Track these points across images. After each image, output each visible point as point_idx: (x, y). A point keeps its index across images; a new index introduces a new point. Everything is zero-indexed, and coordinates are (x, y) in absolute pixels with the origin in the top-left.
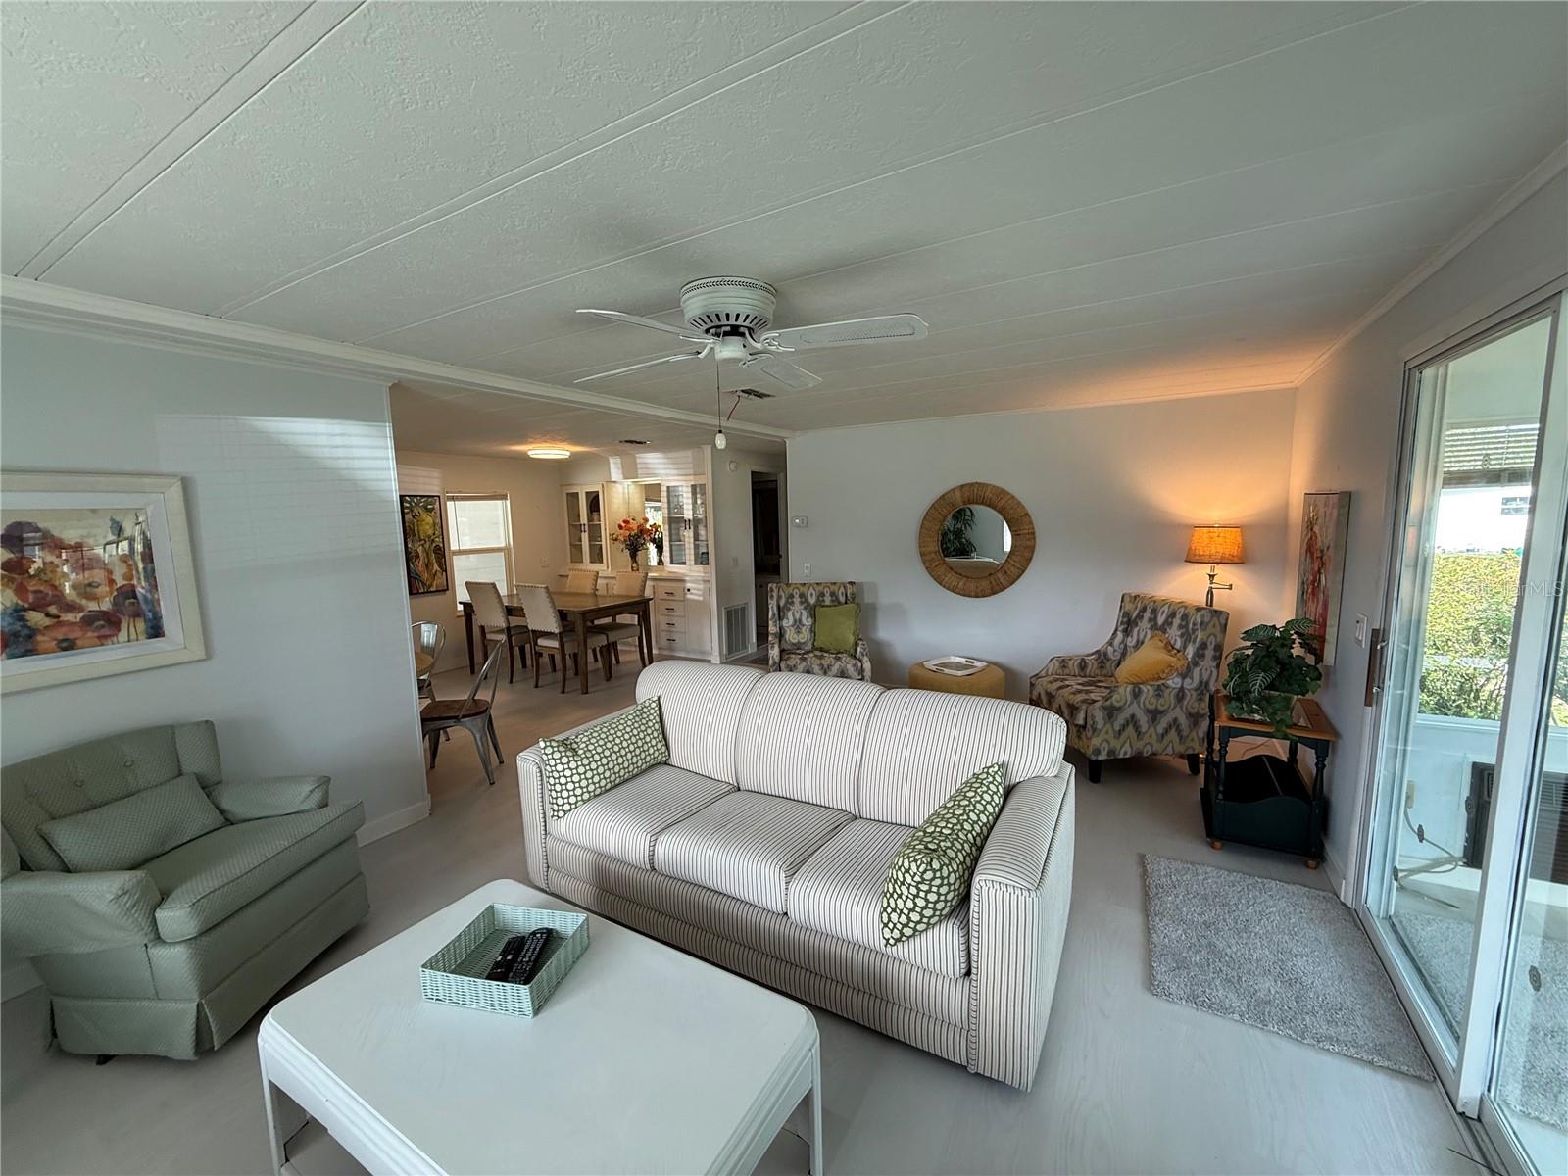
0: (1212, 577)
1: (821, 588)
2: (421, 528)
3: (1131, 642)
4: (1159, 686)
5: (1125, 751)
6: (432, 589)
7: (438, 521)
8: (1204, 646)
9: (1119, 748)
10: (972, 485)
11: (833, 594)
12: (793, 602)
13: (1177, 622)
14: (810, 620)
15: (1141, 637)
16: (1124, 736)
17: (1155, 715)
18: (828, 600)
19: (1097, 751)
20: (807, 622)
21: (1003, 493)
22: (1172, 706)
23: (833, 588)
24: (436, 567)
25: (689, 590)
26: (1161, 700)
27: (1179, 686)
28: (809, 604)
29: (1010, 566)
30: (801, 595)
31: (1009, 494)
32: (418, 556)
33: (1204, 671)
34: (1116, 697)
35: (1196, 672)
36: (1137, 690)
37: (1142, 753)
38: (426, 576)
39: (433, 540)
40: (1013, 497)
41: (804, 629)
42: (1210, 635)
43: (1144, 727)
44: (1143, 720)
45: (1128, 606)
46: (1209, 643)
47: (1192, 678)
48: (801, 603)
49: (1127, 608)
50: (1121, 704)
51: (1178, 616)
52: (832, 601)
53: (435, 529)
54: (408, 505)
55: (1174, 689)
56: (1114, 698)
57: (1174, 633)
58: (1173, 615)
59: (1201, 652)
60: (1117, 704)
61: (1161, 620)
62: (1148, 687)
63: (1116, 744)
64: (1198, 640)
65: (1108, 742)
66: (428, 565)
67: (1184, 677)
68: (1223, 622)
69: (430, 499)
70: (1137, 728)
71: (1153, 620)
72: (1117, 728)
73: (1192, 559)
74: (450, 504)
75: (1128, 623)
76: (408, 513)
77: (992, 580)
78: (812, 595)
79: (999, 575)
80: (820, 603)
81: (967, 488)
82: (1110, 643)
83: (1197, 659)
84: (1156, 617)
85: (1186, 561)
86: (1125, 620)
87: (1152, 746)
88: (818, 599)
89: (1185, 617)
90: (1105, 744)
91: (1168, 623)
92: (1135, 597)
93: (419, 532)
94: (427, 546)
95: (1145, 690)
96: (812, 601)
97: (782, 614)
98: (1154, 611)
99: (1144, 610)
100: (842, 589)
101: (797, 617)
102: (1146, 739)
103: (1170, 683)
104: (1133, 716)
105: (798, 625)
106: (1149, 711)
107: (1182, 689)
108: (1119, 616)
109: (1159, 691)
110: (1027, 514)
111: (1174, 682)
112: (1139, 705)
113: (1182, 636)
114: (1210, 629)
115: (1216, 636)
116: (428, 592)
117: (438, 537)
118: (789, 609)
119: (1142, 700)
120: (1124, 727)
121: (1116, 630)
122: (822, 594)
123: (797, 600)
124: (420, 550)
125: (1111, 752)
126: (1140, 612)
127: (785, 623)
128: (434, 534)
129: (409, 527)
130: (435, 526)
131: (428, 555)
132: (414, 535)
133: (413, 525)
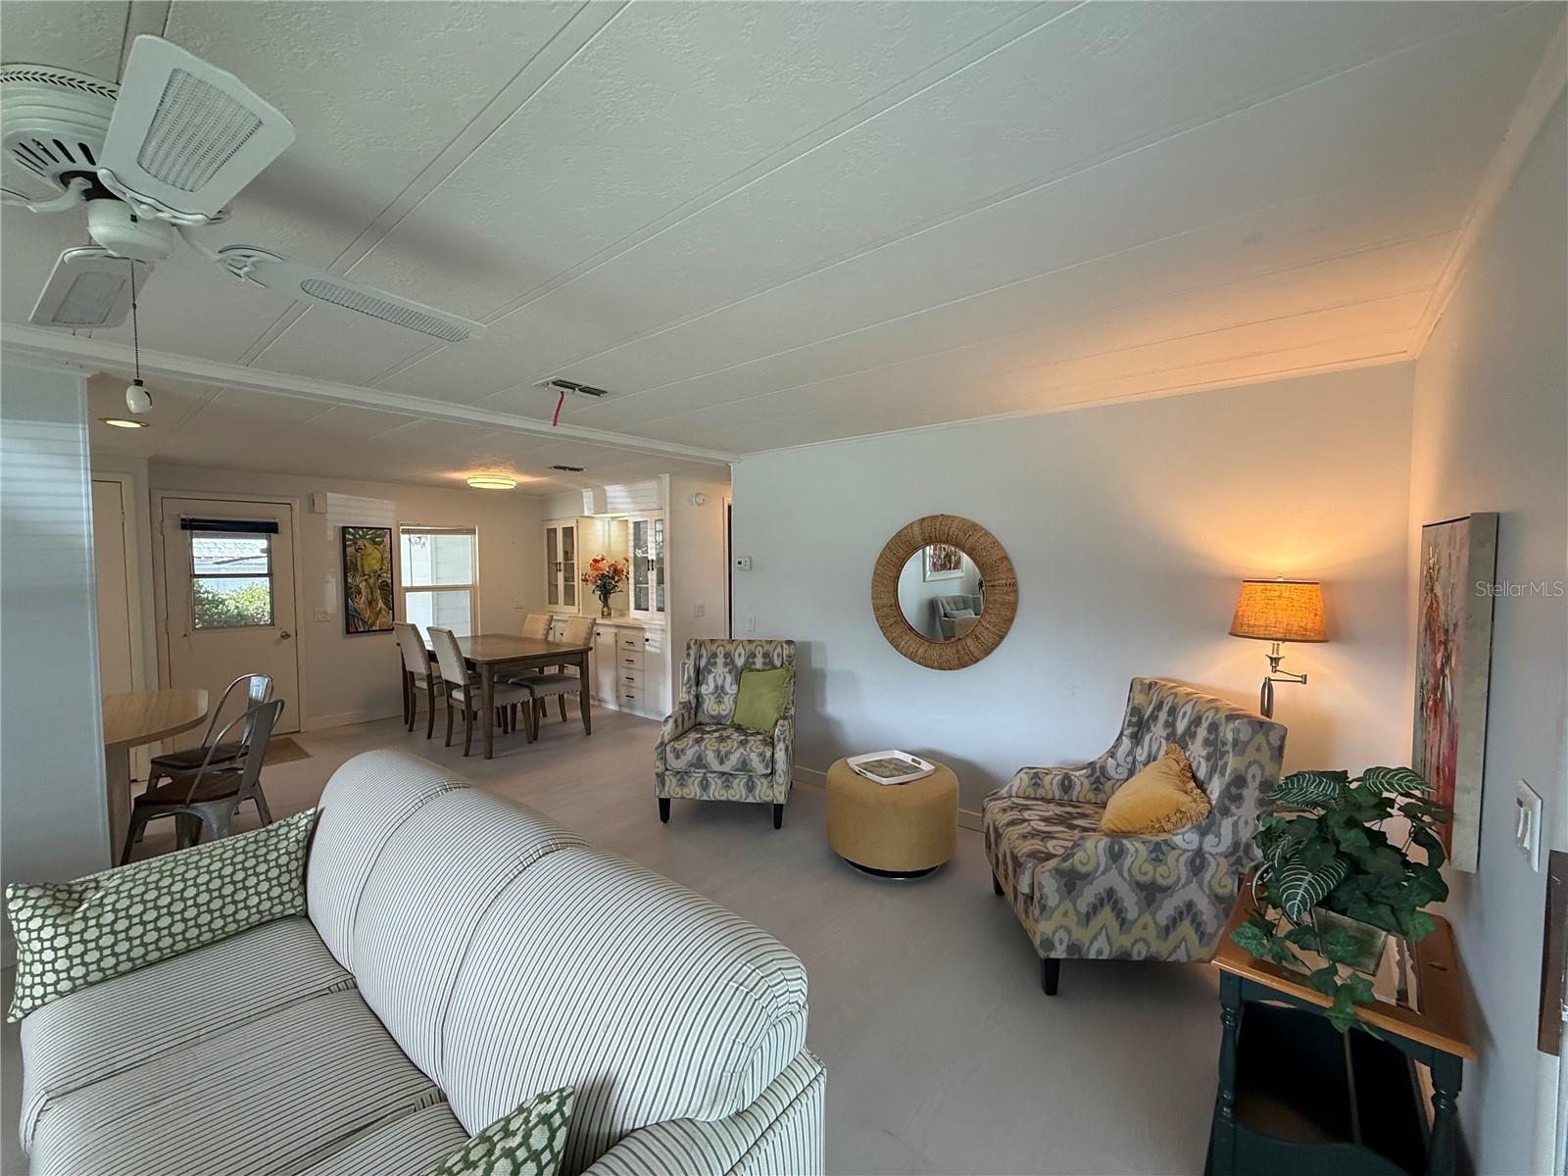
0: (1275, 661)
1: (752, 647)
2: (364, 562)
3: (1141, 754)
4: (1157, 843)
5: (1099, 948)
6: (374, 628)
7: (387, 555)
8: (1239, 781)
9: (1087, 945)
10: (934, 518)
11: (766, 655)
12: (715, 663)
13: (1202, 733)
14: (735, 687)
15: (1154, 749)
16: (1096, 923)
17: (1151, 893)
18: (759, 662)
19: (1048, 944)
20: (731, 689)
21: (975, 527)
22: (1183, 881)
23: (767, 647)
24: (381, 604)
25: (647, 640)
26: (1162, 869)
27: (1194, 846)
28: (735, 666)
29: (982, 629)
30: (727, 655)
31: (982, 528)
32: (360, 593)
33: (1241, 824)
34: (1079, 856)
35: (1226, 825)
36: (1116, 847)
37: (1130, 955)
38: (367, 614)
39: (380, 575)
40: (987, 534)
41: (726, 699)
42: (1250, 764)
43: (1132, 913)
44: (1130, 901)
45: (1140, 699)
46: (1249, 779)
47: (1218, 836)
48: (726, 664)
49: (1136, 701)
50: (1089, 868)
51: (1205, 724)
52: (765, 664)
53: (382, 564)
54: (351, 537)
55: (1185, 851)
56: (1077, 857)
57: (1197, 750)
58: (1197, 721)
59: (1234, 790)
60: (1083, 870)
61: (1181, 726)
62: (1137, 844)
63: (1082, 935)
64: (1228, 771)
65: (1068, 931)
66: (371, 603)
67: (1203, 832)
68: (1276, 743)
69: (379, 532)
70: (1119, 912)
71: (1170, 725)
72: (1083, 909)
73: (1239, 631)
74: (404, 538)
75: (1138, 724)
76: (350, 546)
77: (960, 648)
78: (740, 655)
79: (969, 641)
80: (748, 666)
81: (928, 522)
82: (1112, 754)
83: (1227, 803)
84: (1175, 720)
85: (1231, 634)
86: (1134, 720)
87: (1148, 946)
88: (747, 661)
89: (1213, 727)
90: (1061, 934)
91: (1190, 733)
92: (1150, 685)
93: (362, 566)
94: (371, 581)
95: (1132, 849)
96: (740, 662)
97: (701, 678)
98: (1173, 711)
99: (1159, 707)
100: (779, 649)
101: (720, 682)
102: (1136, 931)
103: (1178, 840)
104: (1111, 892)
105: (720, 691)
106: (1139, 886)
107: (1199, 852)
108: (1126, 713)
109: (1158, 852)
110: (1006, 558)
111: (1186, 839)
112: (1121, 874)
113: (1208, 758)
114: (1251, 754)
115: (1262, 767)
116: (369, 631)
117: (387, 572)
118: (710, 672)
119: (1126, 868)
120: (1095, 909)
121: (1122, 734)
122: (753, 655)
123: (720, 660)
124: (363, 585)
125: (1073, 947)
126: (1154, 709)
127: (704, 689)
128: (381, 569)
129: (351, 561)
130: (382, 560)
131: (372, 592)
132: (356, 570)
133: (356, 558)
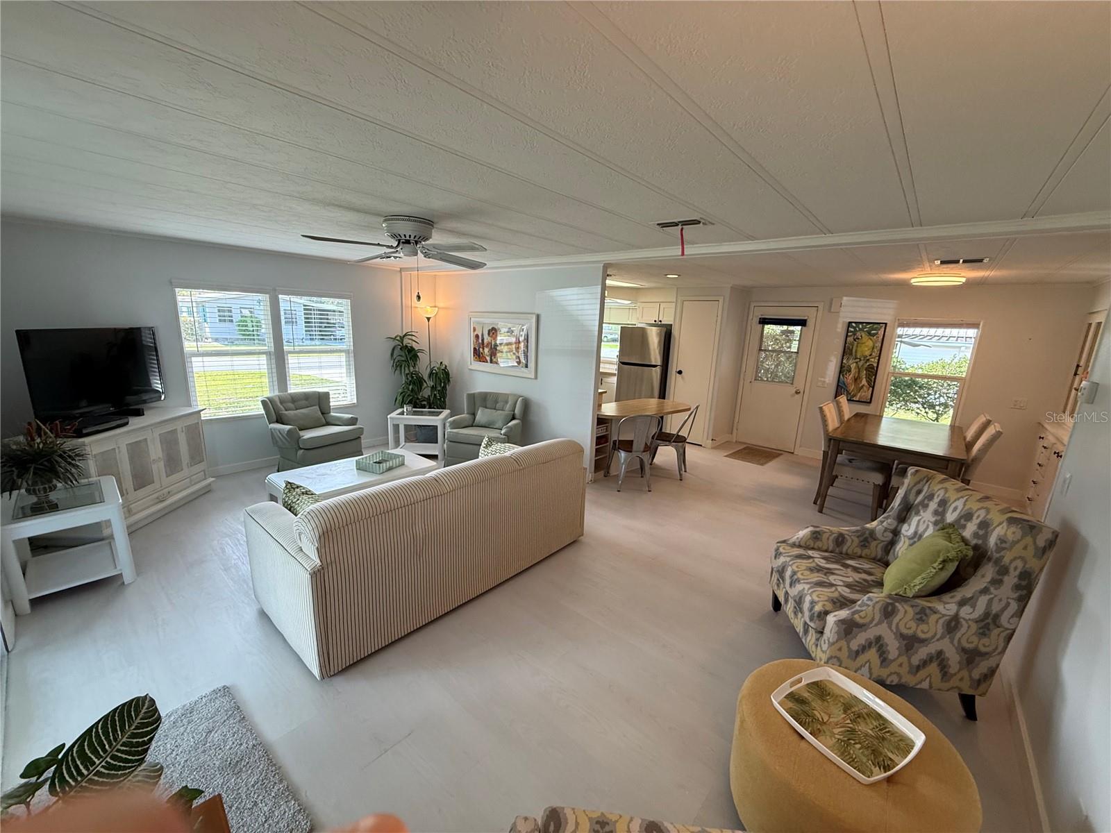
2: (859, 349)
6: (854, 399)
7: (879, 344)
24: (864, 382)
28: (943, 520)
30: (943, 502)
32: (850, 371)
38: (852, 388)
39: (868, 360)
53: (872, 351)
54: (852, 330)
66: (856, 380)
69: (875, 326)
74: (898, 330)
76: (851, 336)
93: (857, 352)
94: (861, 364)
97: (907, 514)
101: (921, 529)
105: (916, 539)
116: (850, 400)
117: (874, 358)
118: (918, 513)
122: (968, 516)
124: (853, 366)
127: (904, 528)
128: (870, 355)
129: (849, 348)
130: (873, 348)
131: (859, 371)
132: (851, 354)
133: (853, 346)
